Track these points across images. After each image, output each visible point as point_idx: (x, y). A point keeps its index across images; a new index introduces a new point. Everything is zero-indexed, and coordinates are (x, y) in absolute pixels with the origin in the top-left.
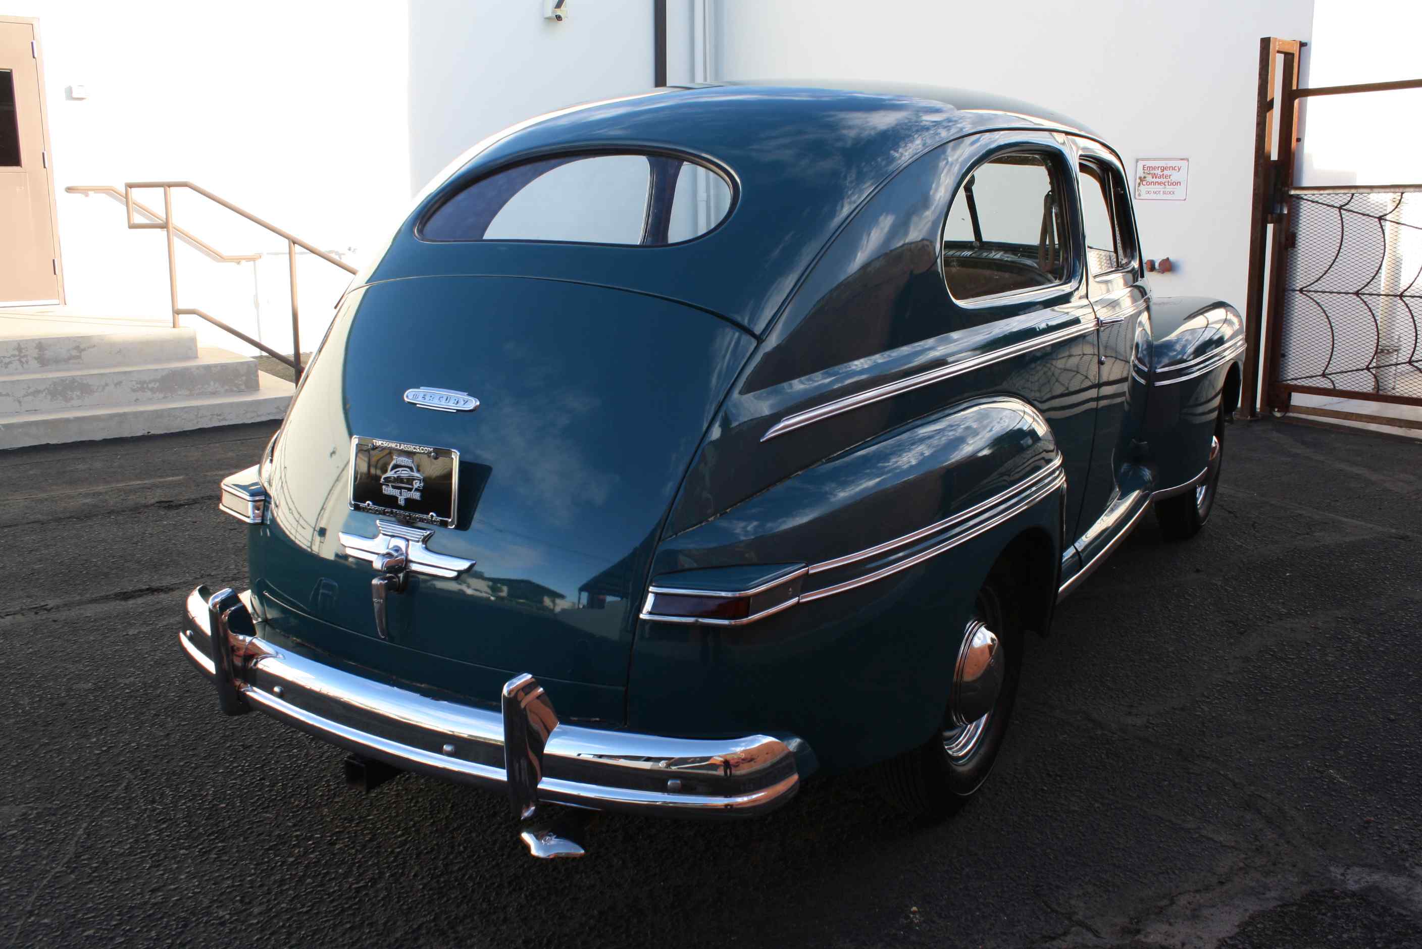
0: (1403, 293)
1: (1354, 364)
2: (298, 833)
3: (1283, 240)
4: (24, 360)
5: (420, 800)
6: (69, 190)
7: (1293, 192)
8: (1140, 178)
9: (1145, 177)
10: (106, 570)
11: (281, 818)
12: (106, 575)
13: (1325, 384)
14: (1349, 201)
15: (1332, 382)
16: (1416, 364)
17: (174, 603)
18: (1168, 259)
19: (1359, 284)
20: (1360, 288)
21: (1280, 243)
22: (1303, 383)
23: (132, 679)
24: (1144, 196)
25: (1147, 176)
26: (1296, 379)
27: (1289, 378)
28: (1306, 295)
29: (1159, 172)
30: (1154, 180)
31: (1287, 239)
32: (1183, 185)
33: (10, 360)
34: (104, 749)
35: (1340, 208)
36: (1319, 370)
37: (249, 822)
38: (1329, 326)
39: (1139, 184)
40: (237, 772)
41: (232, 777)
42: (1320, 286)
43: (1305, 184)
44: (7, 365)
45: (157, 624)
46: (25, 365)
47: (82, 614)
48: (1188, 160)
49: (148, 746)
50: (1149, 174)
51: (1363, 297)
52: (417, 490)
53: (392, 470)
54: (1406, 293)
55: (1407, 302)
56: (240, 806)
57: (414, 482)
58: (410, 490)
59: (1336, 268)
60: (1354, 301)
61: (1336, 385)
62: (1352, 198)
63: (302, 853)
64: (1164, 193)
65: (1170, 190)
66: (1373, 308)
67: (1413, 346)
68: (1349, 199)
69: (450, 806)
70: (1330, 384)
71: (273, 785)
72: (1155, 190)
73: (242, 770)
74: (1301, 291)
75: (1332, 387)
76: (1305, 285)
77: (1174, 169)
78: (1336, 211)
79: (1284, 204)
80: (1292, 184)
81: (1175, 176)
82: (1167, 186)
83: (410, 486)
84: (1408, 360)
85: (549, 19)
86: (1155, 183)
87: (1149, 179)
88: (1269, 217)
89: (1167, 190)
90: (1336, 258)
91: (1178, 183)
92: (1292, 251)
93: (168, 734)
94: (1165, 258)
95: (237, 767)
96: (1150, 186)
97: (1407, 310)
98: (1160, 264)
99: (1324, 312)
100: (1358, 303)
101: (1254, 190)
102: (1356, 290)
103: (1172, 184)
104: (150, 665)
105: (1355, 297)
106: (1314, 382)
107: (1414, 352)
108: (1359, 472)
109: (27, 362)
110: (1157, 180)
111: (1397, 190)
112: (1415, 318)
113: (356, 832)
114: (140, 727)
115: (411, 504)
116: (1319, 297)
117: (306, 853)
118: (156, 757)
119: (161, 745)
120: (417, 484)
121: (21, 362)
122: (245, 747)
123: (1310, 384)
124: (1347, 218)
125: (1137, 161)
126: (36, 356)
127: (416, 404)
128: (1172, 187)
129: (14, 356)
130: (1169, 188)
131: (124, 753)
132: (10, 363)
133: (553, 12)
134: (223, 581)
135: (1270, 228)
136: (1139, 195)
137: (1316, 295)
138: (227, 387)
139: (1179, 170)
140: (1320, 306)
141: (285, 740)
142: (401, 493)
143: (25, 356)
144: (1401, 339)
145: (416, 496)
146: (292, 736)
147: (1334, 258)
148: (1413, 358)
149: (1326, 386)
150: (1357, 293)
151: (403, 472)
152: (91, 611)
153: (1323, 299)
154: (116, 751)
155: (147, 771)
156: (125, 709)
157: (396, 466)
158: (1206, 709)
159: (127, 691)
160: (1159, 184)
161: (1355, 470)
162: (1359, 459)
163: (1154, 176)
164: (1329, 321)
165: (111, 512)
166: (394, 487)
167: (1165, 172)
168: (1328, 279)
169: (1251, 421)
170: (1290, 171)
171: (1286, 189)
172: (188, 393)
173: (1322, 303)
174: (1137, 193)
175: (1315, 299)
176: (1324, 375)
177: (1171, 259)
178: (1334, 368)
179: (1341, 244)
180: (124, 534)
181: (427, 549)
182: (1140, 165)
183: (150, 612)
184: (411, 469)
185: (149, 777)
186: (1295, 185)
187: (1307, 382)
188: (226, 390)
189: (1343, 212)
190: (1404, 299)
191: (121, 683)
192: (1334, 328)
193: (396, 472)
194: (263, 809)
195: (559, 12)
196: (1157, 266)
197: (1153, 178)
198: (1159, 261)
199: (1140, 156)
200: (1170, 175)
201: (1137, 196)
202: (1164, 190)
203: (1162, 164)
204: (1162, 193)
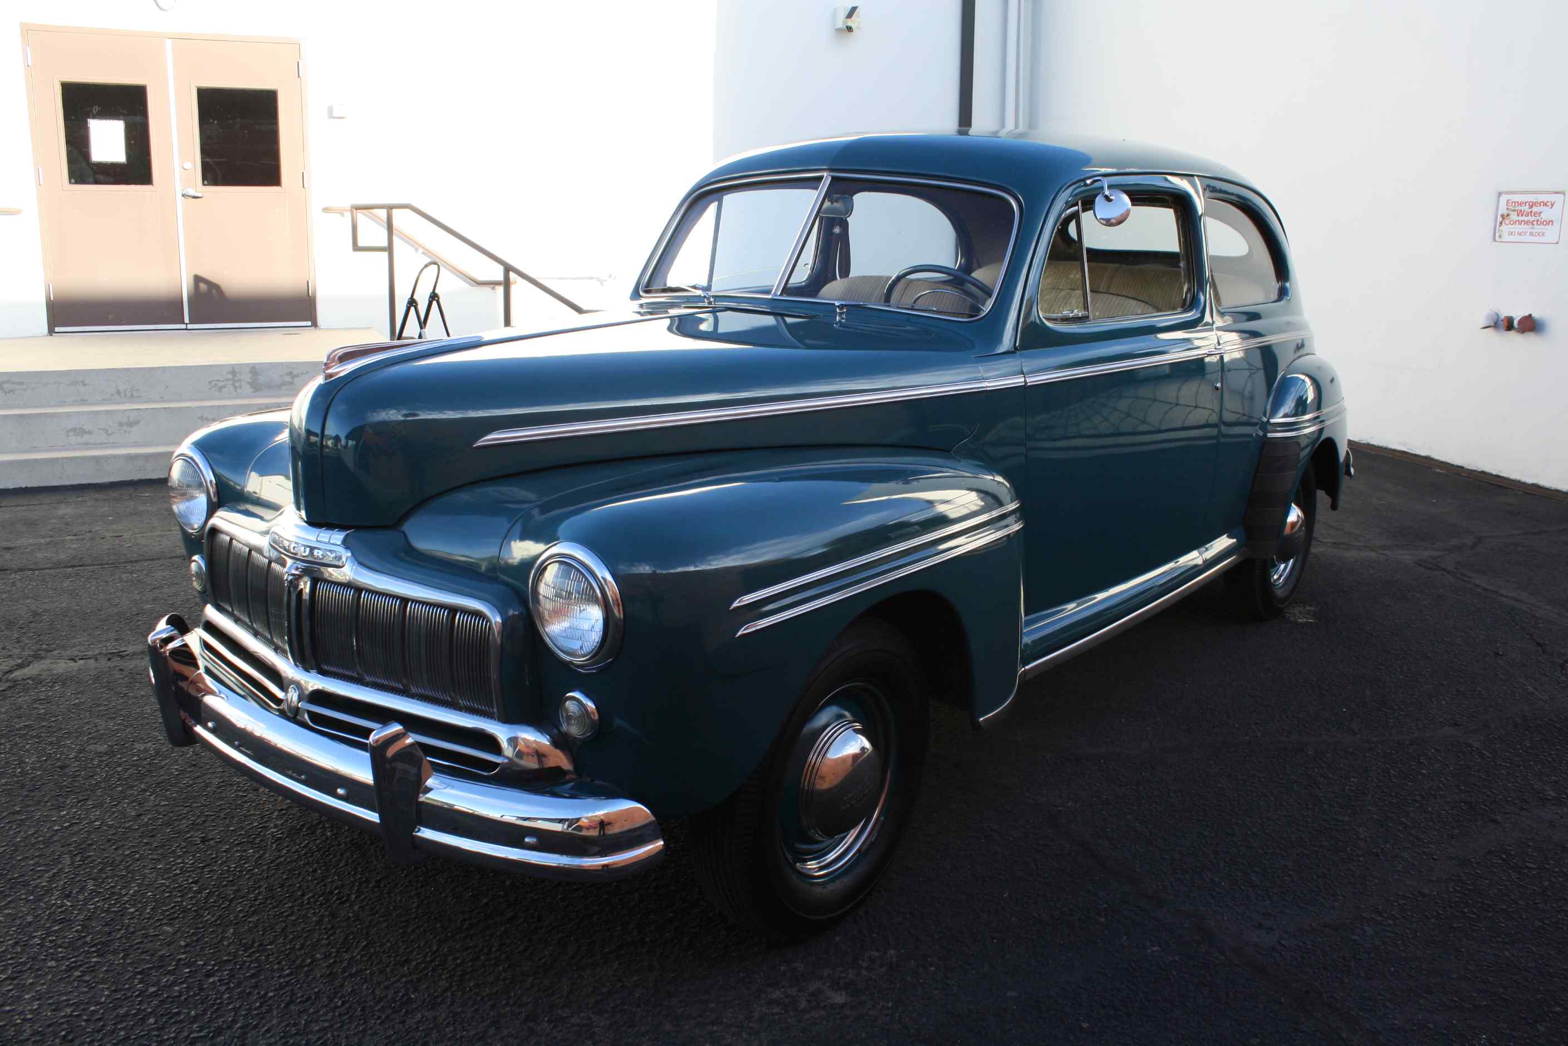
2: (183, 956)
4: (237, 384)
6: (326, 210)
8: (1502, 216)
9: (1508, 215)
11: (179, 935)
18: (1530, 315)
24: (1506, 238)
25: (1511, 213)
29: (1526, 208)
30: (1521, 218)
32: (1556, 226)
33: (223, 384)
34: (67, 825)
37: (143, 934)
39: (1501, 223)
41: (166, 876)
44: (220, 389)
46: (238, 390)
48: (1564, 193)
49: (111, 826)
50: (1514, 211)
56: (148, 913)
63: (170, 983)
64: (1531, 234)
65: (1539, 231)
69: (364, 943)
71: (200, 891)
72: (1520, 231)
73: (182, 870)
77: (1545, 204)
81: (1546, 214)
82: (1536, 226)
85: (839, 30)
86: (1520, 222)
87: (1514, 216)
89: (1535, 231)
91: (1550, 223)
93: (140, 815)
94: (1527, 314)
95: (180, 863)
96: (1513, 226)
98: (1520, 322)
103: (1542, 223)
109: (240, 387)
110: (1526, 219)
113: (245, 962)
114: (119, 803)
117: (174, 983)
118: (109, 840)
119: (124, 828)
121: (235, 387)
122: (205, 840)
125: (1500, 194)
126: (250, 381)
128: (1541, 226)
129: (228, 380)
130: (1538, 228)
131: (82, 832)
132: (224, 386)
133: (844, 22)
136: (1500, 236)
139: (1552, 205)
141: (250, 836)
143: (240, 380)
154: (76, 828)
155: (89, 857)
156: (119, 779)
158: (1371, 932)
159: (135, 758)
160: (1527, 223)
163: (1520, 213)
167: (1535, 209)
174: (1497, 235)
177: (1534, 315)
182: (1504, 199)
185: (87, 863)
194: (171, 919)
195: (850, 23)
196: (1516, 323)
197: (1518, 215)
198: (1519, 318)
199: (1503, 189)
200: (1540, 213)
201: (1497, 238)
202: (1532, 231)
203: (1531, 198)
204: (1528, 234)
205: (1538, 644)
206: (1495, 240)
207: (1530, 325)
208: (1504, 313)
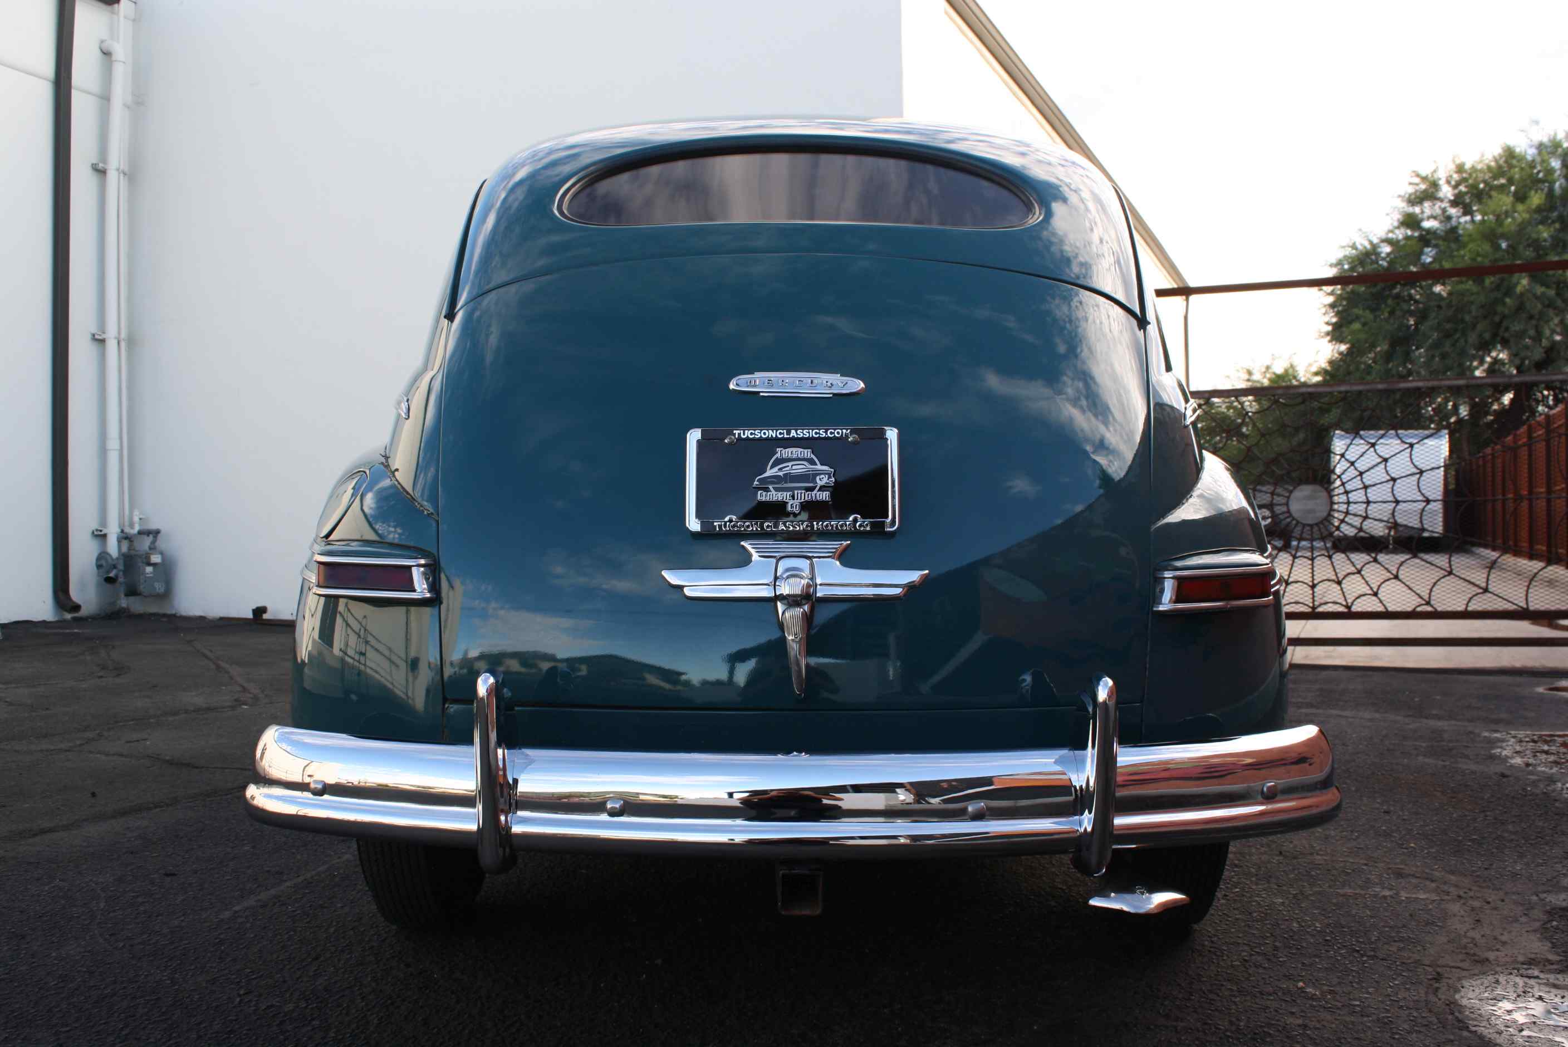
52: (822, 488)
53: (772, 467)
57: (818, 478)
58: (812, 489)
83: (811, 485)
115: (814, 509)
120: (822, 481)
127: (759, 392)
142: (793, 497)
145: (825, 496)
151: (794, 467)
157: (779, 462)
166: (776, 489)
181: (845, 564)
184: (811, 462)
193: (780, 469)
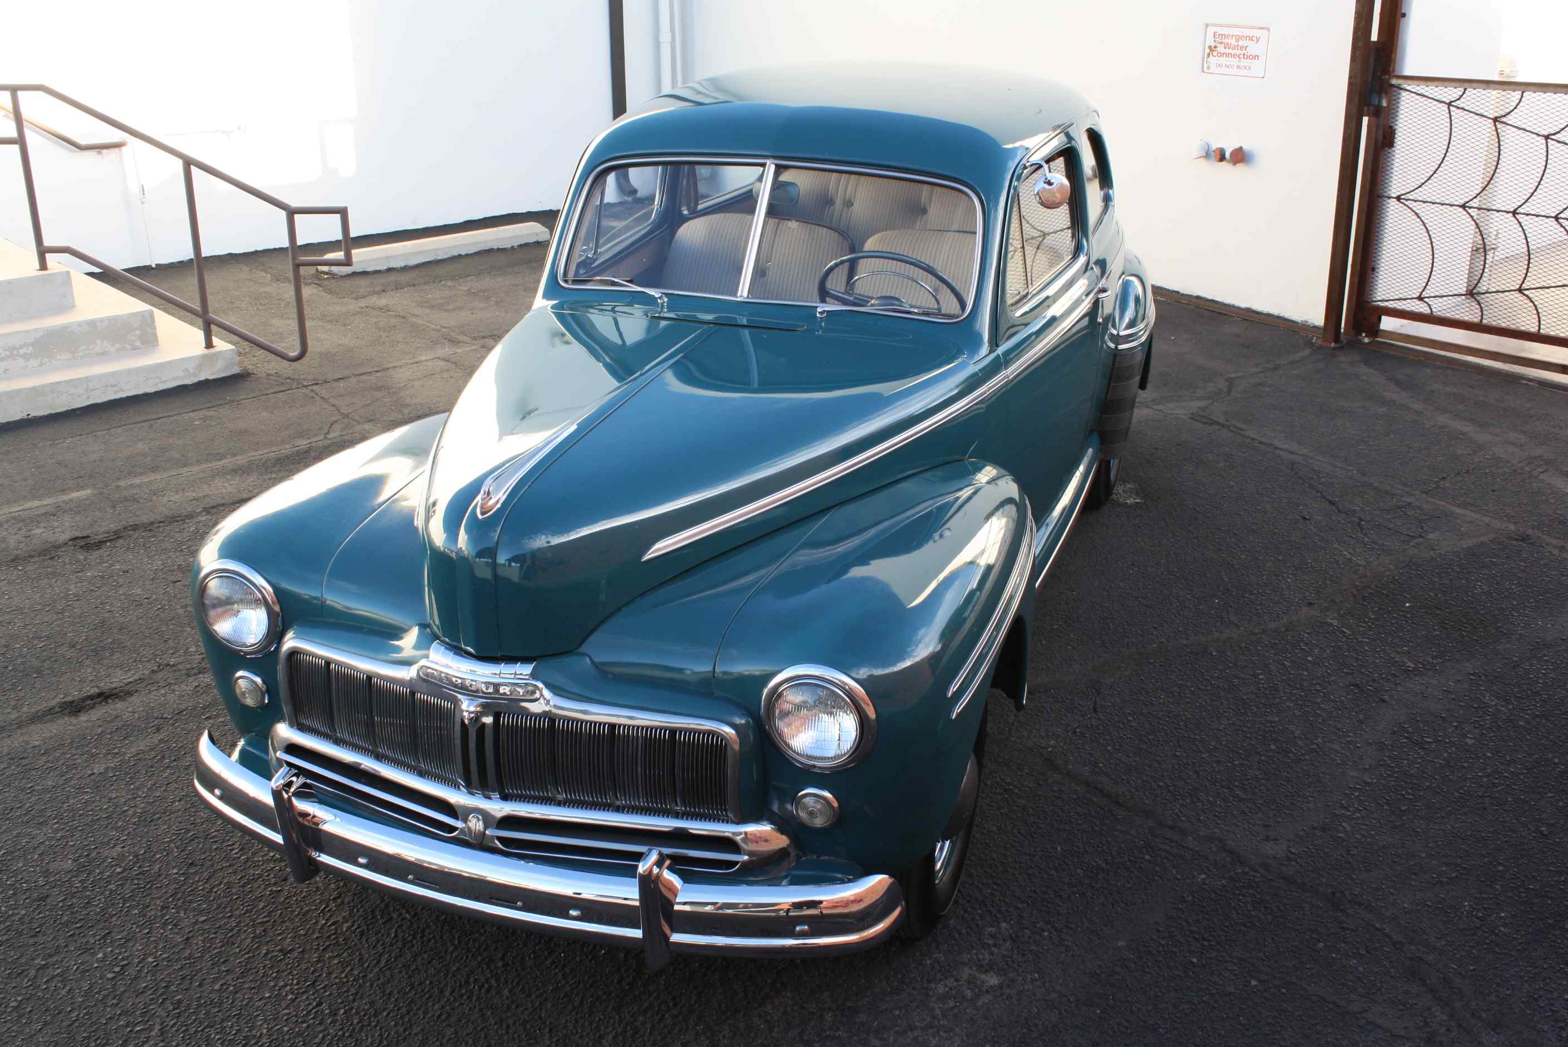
0: (1517, 209)
1: (1456, 288)
3: (1380, 138)
5: (511, 1022)
7: (1394, 82)
8: (1210, 47)
9: (1215, 47)
10: (36, 663)
12: (39, 671)
13: (1421, 308)
14: (1461, 96)
15: (1429, 306)
16: (1526, 292)
17: (136, 715)
18: (1241, 148)
19: (1466, 195)
20: (1467, 200)
21: (1376, 142)
22: (1395, 305)
23: (118, 849)
24: (1214, 69)
25: (1218, 45)
26: (1387, 301)
27: (1379, 298)
28: (1403, 203)
29: (1232, 41)
30: (1227, 51)
31: (1384, 137)
32: (1262, 60)
34: (117, 969)
35: (1450, 104)
36: (1414, 291)
38: (1429, 242)
39: (1209, 55)
40: (286, 995)
41: (284, 1005)
42: (1420, 194)
43: (1407, 72)
45: (125, 753)
47: (27, 743)
48: (1269, 30)
49: (168, 960)
50: (1221, 43)
51: (1470, 211)
54: (1520, 210)
55: (1520, 220)
59: (1441, 174)
60: (1459, 214)
61: (1434, 310)
62: (1464, 93)
64: (1238, 67)
65: (1246, 64)
66: (1481, 224)
67: (1525, 271)
68: (1461, 93)
70: (1427, 308)
71: (334, 1014)
72: (1228, 63)
73: (292, 993)
74: (1399, 198)
75: (1429, 311)
76: (1403, 192)
77: (1251, 39)
78: (1445, 107)
79: (1384, 95)
80: (1394, 71)
81: (1253, 48)
82: (1242, 60)
84: (1518, 287)
86: (1227, 55)
87: (1221, 49)
88: (1366, 108)
89: (1241, 64)
90: (1442, 162)
91: (1256, 57)
92: (1390, 151)
93: (188, 939)
94: (1237, 146)
95: (284, 986)
96: (1221, 58)
97: (1520, 229)
98: (1232, 154)
99: (1424, 224)
100: (1464, 217)
101: (1350, 78)
102: (1462, 202)
103: (1248, 57)
104: (134, 824)
105: (1461, 210)
106: (1408, 305)
107: (1525, 278)
108: (1465, 429)
110: (1233, 52)
111: (1518, 88)
112: (1529, 240)
114: (151, 930)
116: (1419, 207)
118: (182, 978)
119: (184, 958)
122: (285, 952)
123: (1404, 307)
124: (1457, 116)
125: (1207, 26)
128: (1248, 60)
130: (1245, 62)
131: (143, 974)
134: (188, 675)
135: (1365, 120)
136: (1208, 68)
137: (1415, 204)
138: (118, 346)
139: (1258, 40)
140: (1419, 217)
144: (1500, 236)
146: (336, 929)
147: (1439, 162)
148: (1524, 285)
149: (1421, 310)
150: (1463, 206)
152: (38, 735)
153: (1424, 210)
154: (132, 971)
155: (180, 1002)
156: (125, 901)
158: (1348, 828)
159: (118, 870)
160: (1234, 56)
161: (1458, 425)
162: (1461, 407)
163: (1227, 46)
164: (1430, 236)
165: (16, 559)
167: (1241, 43)
168: (1431, 186)
169: (1335, 349)
170: (1393, 56)
171: (1387, 77)
172: (70, 356)
173: (1423, 214)
174: (1206, 66)
175: (1414, 208)
176: (1420, 298)
177: (1245, 147)
178: (1432, 290)
179: (1448, 147)
180: (42, 596)
182: (1211, 30)
183: (111, 733)
186: (1396, 73)
187: (1400, 304)
188: (118, 350)
189: (1452, 108)
190: (1517, 216)
191: (107, 857)
192: (1434, 244)
196: (1227, 155)
197: (1225, 48)
198: (1231, 150)
199: (1210, 22)
200: (1246, 47)
201: (1205, 70)
202: (1239, 64)
203: (1237, 32)
204: (1235, 67)
205: (1332, 503)
206: (1203, 71)
207: (1240, 157)
208: (1215, 145)
